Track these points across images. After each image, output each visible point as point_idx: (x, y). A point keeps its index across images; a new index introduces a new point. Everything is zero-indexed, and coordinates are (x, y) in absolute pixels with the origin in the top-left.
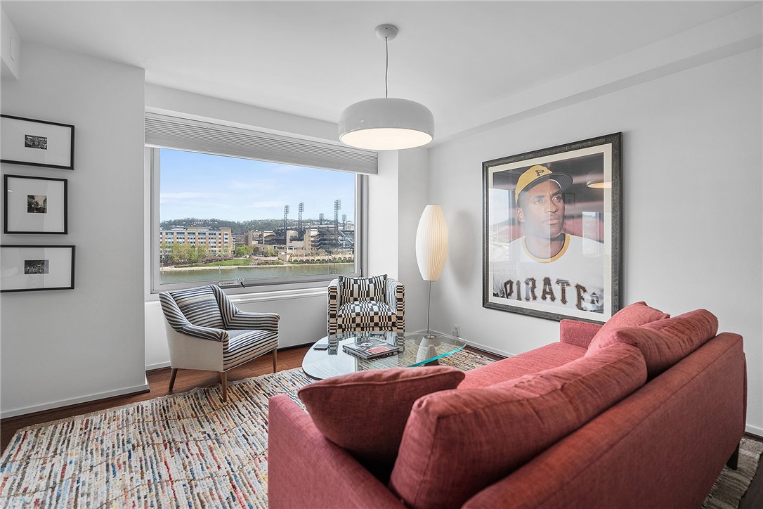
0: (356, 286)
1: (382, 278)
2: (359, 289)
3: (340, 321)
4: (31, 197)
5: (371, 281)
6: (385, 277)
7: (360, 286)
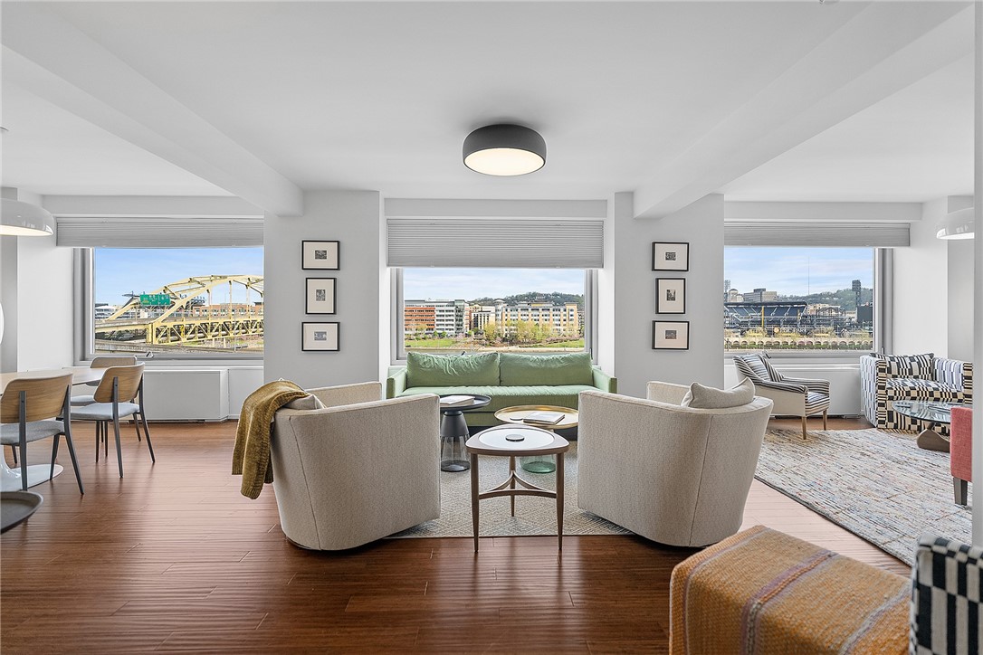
0: (894, 364)
1: (928, 358)
2: (899, 366)
3: (891, 393)
4: (668, 291)
5: (912, 359)
6: (931, 355)
7: (898, 363)
